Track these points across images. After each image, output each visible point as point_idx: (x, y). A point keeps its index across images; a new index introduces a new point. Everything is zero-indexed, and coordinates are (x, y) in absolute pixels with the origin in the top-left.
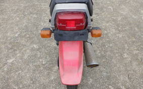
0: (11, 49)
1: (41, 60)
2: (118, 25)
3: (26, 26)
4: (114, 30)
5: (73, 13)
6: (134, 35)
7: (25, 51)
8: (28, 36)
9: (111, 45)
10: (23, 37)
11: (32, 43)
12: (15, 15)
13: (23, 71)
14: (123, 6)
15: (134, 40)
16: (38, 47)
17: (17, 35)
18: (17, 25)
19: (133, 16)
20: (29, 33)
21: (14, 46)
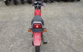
0: (12, 41)
1: (25, 45)
2: (57, 31)
3: (18, 32)
4: (55, 33)
5: (38, 24)
6: (63, 35)
7: (18, 42)
8: (19, 36)
9: (54, 39)
10: (16, 36)
11: (21, 39)
12: (13, 28)
13: (17, 50)
14: (59, 24)
15: (63, 36)
16: (23, 40)
17: (14, 36)
18: (14, 32)
19: (63, 28)
20: (19, 35)
21: (13, 40)
